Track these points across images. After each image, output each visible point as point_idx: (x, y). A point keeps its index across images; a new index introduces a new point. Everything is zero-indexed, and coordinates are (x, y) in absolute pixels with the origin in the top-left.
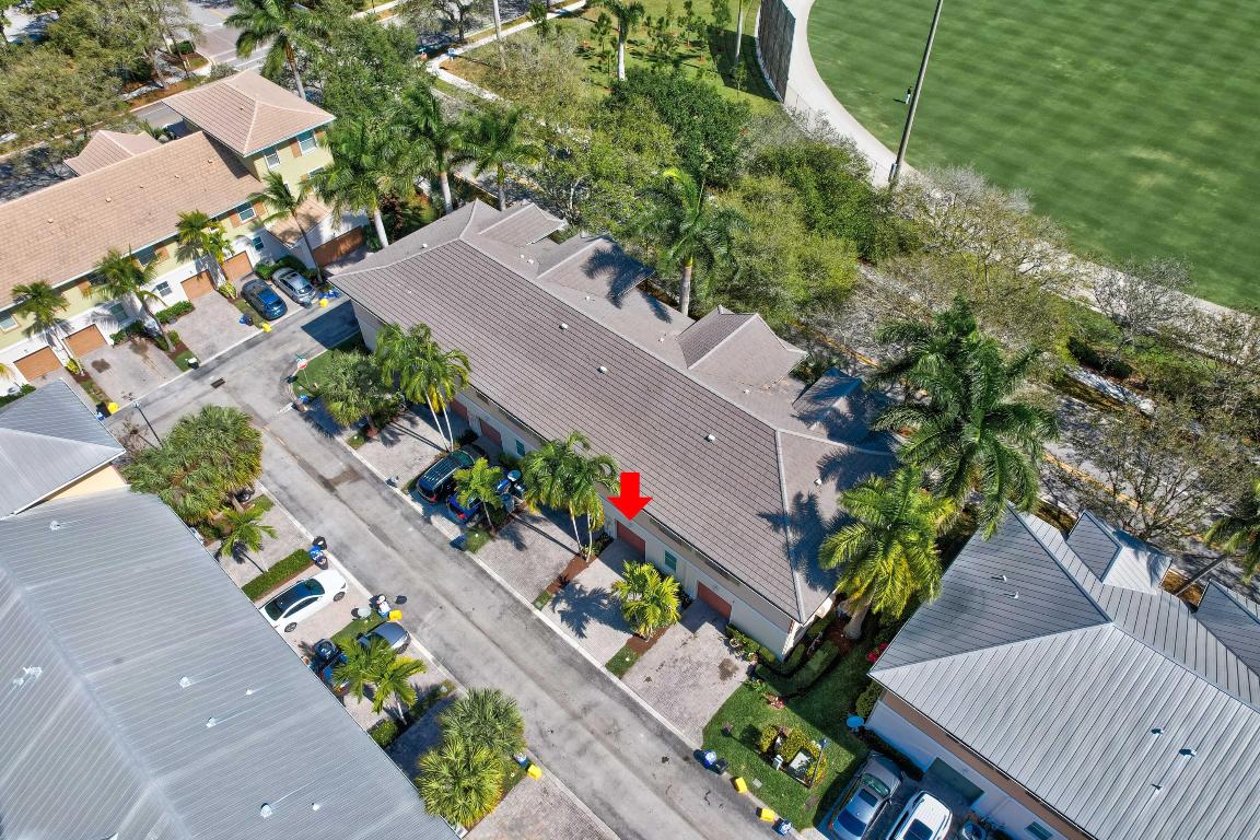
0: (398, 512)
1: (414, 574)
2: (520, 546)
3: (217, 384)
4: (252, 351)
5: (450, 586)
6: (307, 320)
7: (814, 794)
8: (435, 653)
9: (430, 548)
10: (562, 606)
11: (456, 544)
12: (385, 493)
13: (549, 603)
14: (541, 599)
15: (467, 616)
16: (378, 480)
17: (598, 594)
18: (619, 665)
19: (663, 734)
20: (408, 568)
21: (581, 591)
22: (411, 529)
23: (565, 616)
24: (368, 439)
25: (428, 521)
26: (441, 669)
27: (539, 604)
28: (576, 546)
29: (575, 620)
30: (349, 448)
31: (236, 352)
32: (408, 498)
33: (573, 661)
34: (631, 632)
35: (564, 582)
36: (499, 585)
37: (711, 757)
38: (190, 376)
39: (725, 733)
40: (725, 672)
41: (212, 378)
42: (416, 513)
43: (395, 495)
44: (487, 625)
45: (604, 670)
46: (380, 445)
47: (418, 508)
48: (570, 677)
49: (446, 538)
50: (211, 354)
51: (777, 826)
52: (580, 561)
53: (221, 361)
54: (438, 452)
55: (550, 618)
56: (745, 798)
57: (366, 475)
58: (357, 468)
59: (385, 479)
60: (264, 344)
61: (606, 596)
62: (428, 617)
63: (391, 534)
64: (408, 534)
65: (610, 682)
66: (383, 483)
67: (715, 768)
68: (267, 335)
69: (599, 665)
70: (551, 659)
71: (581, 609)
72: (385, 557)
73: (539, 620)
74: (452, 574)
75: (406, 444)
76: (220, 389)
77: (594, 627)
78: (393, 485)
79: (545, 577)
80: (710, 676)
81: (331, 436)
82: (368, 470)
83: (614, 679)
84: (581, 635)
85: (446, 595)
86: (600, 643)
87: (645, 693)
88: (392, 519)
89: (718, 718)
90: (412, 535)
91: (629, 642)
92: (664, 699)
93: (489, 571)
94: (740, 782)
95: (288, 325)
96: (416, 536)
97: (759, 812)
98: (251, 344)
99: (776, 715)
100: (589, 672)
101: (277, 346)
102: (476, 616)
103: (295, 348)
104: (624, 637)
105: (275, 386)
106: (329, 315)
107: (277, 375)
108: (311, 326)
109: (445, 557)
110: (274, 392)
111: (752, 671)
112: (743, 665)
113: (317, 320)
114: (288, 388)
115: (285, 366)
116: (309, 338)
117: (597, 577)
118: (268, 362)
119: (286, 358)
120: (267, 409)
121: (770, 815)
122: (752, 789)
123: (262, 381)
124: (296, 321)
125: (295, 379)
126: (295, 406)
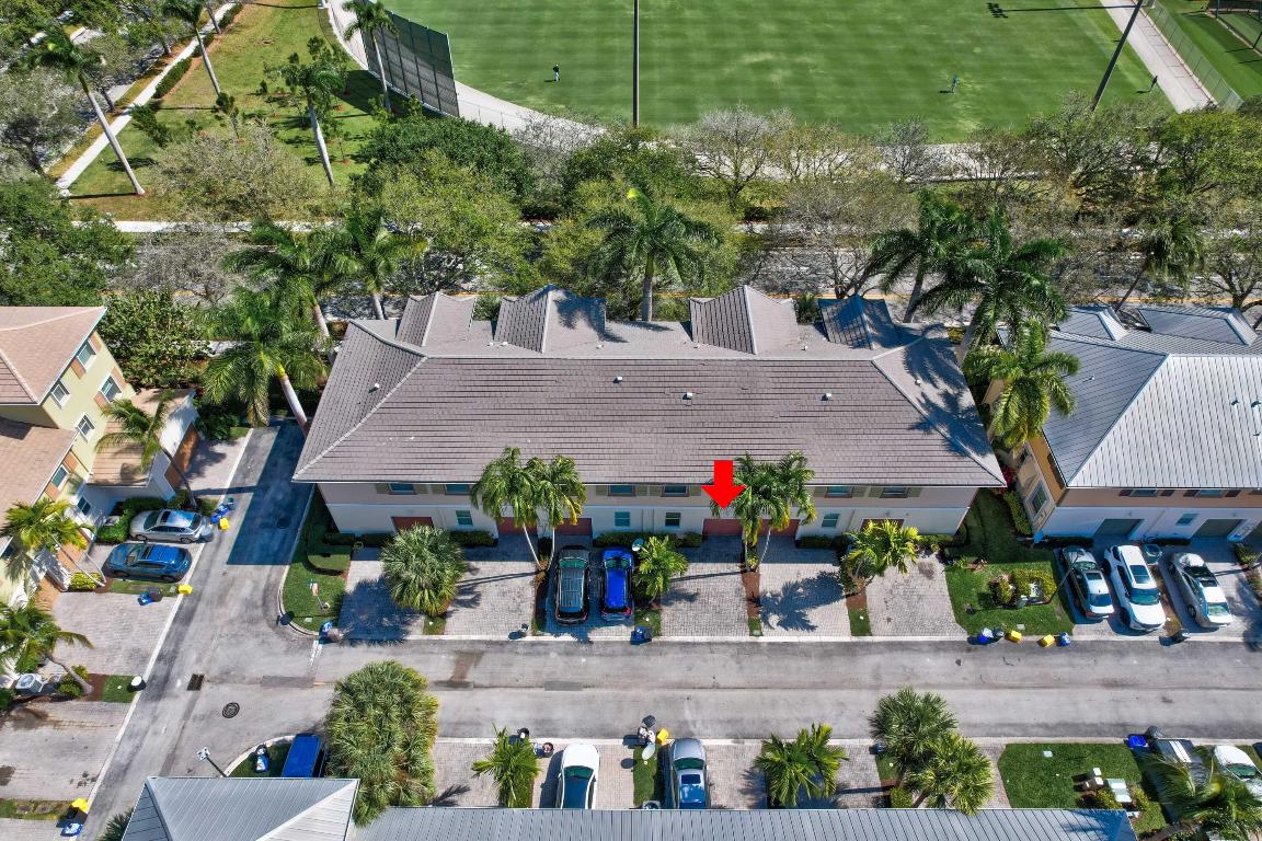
0: (553, 655)
1: (632, 693)
2: (691, 598)
3: (196, 683)
4: (193, 626)
5: (674, 675)
6: (225, 552)
7: (1055, 606)
8: (728, 736)
9: (619, 662)
10: (774, 619)
11: (637, 640)
12: (520, 650)
13: (762, 624)
14: (753, 626)
15: (716, 687)
16: (501, 644)
17: (790, 590)
18: (860, 626)
19: (938, 647)
20: (624, 692)
21: (775, 596)
22: (583, 660)
23: (784, 624)
24: (444, 616)
25: (588, 642)
26: (748, 743)
27: (755, 632)
28: (736, 567)
29: (794, 618)
30: (434, 637)
31: (176, 638)
32: (548, 638)
33: (827, 651)
34: (842, 598)
35: (755, 600)
36: (709, 643)
37: (987, 633)
38: (144, 699)
39: (972, 612)
40: (928, 573)
41: (180, 683)
42: (568, 643)
43: (533, 644)
44: (740, 682)
45: (855, 639)
46: (463, 611)
47: (567, 638)
48: (841, 665)
49: (622, 642)
50: (145, 660)
51: (1060, 642)
52: (748, 573)
53: (167, 658)
54: (531, 578)
55: (775, 634)
56: (1026, 643)
57: (483, 647)
58: (465, 648)
59: (505, 637)
60: (201, 606)
61: (796, 586)
62: (688, 715)
63: (569, 677)
64: (586, 666)
65: (868, 644)
66: (507, 642)
67: (995, 639)
68: (195, 597)
69: (847, 638)
70: (812, 663)
71: (791, 608)
72: (590, 700)
73: (770, 643)
74: (661, 666)
75: (490, 593)
76: (206, 687)
77: (814, 615)
78: (520, 635)
79: (741, 609)
80: (921, 586)
81: (401, 641)
82: (479, 641)
83: (868, 639)
84: (813, 628)
85: (680, 686)
86: (830, 622)
87: (897, 631)
88: (555, 665)
89: (956, 607)
90: (589, 665)
91: (848, 605)
92: (913, 624)
93: (689, 639)
94: (1014, 634)
95: (208, 572)
96: (595, 661)
97: (1041, 643)
98: (185, 618)
99: (985, 574)
100: (847, 649)
101: (221, 599)
102: (721, 681)
103: (246, 590)
104: (841, 605)
105: (274, 639)
106: (245, 532)
107: (264, 627)
108: (239, 556)
109: (644, 660)
110: (279, 644)
111: (942, 558)
112: (932, 559)
113: (236, 545)
114: (294, 630)
115: (259, 612)
116: (250, 568)
117: (774, 577)
118: (231, 622)
119: (249, 604)
120: (294, 666)
121: (1049, 639)
122: (1024, 633)
123: (251, 644)
124: (211, 561)
125: (290, 616)
126: (326, 639)
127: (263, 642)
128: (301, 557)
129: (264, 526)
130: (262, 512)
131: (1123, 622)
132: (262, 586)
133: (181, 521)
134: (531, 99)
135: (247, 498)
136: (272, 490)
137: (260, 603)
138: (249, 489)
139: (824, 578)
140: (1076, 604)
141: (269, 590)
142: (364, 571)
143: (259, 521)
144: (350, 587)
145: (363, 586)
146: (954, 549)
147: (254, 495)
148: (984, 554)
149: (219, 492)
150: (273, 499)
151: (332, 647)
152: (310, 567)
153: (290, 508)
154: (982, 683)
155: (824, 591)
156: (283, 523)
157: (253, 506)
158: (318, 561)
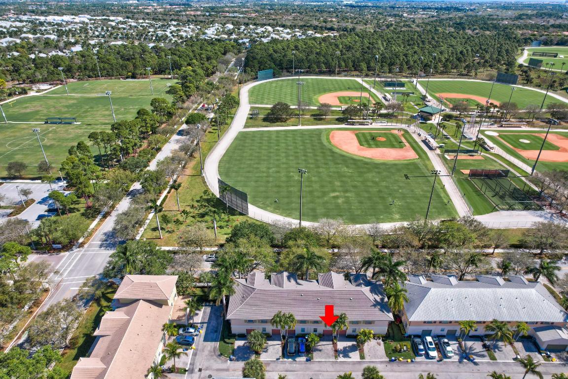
0: (287, 364)
1: (307, 373)
2: (320, 351)
3: (200, 370)
4: (197, 357)
5: (317, 369)
6: (202, 338)
7: (411, 352)
9: (303, 365)
10: (341, 355)
11: (307, 360)
12: (279, 363)
13: (338, 357)
14: (336, 357)
15: (327, 371)
16: (274, 361)
17: (345, 348)
18: (362, 357)
19: (382, 362)
20: (305, 373)
21: (341, 350)
22: (295, 365)
23: (343, 357)
24: (260, 354)
25: (295, 361)
27: (337, 359)
28: (331, 343)
29: (346, 355)
30: (257, 359)
31: (193, 359)
32: (286, 360)
33: (354, 363)
34: (358, 350)
35: (336, 351)
36: (325, 361)
37: (393, 358)
38: (188, 374)
39: (390, 354)
40: (379, 344)
41: (197, 370)
43: (282, 361)
44: (333, 370)
45: (361, 360)
46: (264, 353)
47: (290, 360)
48: (357, 367)
49: (304, 361)
50: (187, 364)
51: (412, 361)
52: (335, 344)
53: (192, 364)
54: (281, 345)
55: (341, 359)
56: (403, 362)
58: (266, 362)
60: (198, 352)
62: (321, 378)
63: (291, 369)
64: (295, 367)
66: (276, 361)
67: (395, 360)
68: (197, 350)
69: (359, 360)
70: (350, 366)
71: (345, 352)
72: (297, 374)
73: (340, 361)
74: (314, 366)
75: (270, 349)
76: (203, 371)
77: (351, 354)
78: (279, 359)
79: (332, 353)
80: (378, 347)
82: (269, 361)
83: (364, 360)
84: (351, 358)
85: (318, 371)
86: (355, 356)
87: (371, 358)
88: (288, 366)
89: (386, 353)
92: (375, 356)
93: (320, 360)
94: (400, 359)
95: (199, 343)
96: (298, 365)
97: (407, 361)
98: (195, 354)
99: (394, 344)
100: (359, 363)
101: (203, 350)
102: (328, 370)
103: (209, 348)
104: (358, 352)
105: (218, 360)
106: (206, 334)
107: (215, 357)
108: (206, 340)
109: (309, 365)
110: (220, 361)
111: (383, 340)
112: (380, 341)
113: (205, 337)
114: (222, 358)
115: (213, 354)
116: (209, 343)
117: (341, 345)
118: (206, 356)
119: (210, 352)
120: (224, 366)
121: (409, 360)
122: (403, 359)
123: (212, 361)
124: (199, 341)
125: (221, 354)
126: (231, 360)
127: (216, 361)
128: (223, 339)
129: (211, 332)
130: (210, 328)
131: (427, 356)
132: (213, 347)
133: (192, 330)
134: (268, 208)
135: (205, 325)
136: (212, 323)
137: (213, 352)
138: (205, 323)
139: (353, 345)
140: (416, 352)
141: (215, 348)
142: (239, 343)
143: (209, 331)
144: (236, 347)
145: (239, 347)
146: (386, 338)
147: (207, 324)
148: (394, 339)
149: (198, 323)
150: (212, 325)
151: (233, 362)
152: (225, 342)
153: (217, 327)
154: (392, 371)
155: (353, 349)
156: (216, 332)
157: (207, 327)
158: (227, 340)
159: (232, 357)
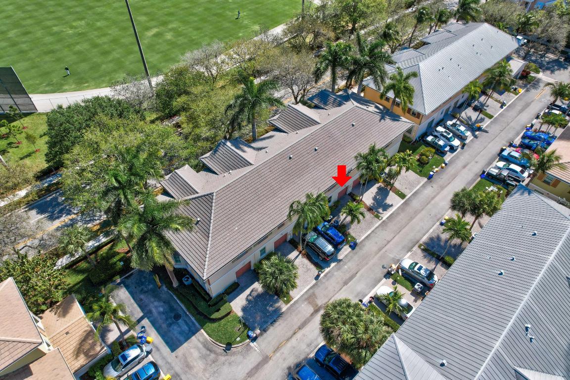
0: (335, 273)
1: (371, 263)
5: (375, 249)
6: (165, 349)
8: (408, 252)
9: (355, 258)
10: (380, 210)
11: (353, 247)
12: (324, 281)
13: (379, 214)
14: (378, 217)
15: (389, 242)
16: (315, 285)
17: (375, 199)
18: (402, 196)
19: (424, 186)
20: (368, 266)
21: (374, 204)
22: (346, 267)
23: (384, 210)
24: (287, 292)
25: (340, 260)
26: (414, 249)
27: (380, 218)
29: (386, 207)
30: (292, 302)
32: (327, 270)
33: (402, 209)
34: (389, 191)
35: (370, 209)
36: (373, 231)
39: (421, 171)
42: (335, 266)
43: (325, 276)
45: (404, 200)
47: (333, 265)
48: (410, 210)
49: (350, 252)
51: (446, 164)
52: (360, 203)
54: (300, 256)
55: (385, 215)
56: (440, 170)
57: (311, 291)
58: (306, 296)
59: (314, 281)
61: (375, 197)
62: (392, 256)
63: (348, 276)
64: (349, 268)
65: (408, 198)
66: (317, 282)
68: (175, 377)
69: (403, 201)
70: (402, 215)
71: (380, 204)
72: (361, 277)
73: (387, 218)
74: (369, 247)
77: (388, 201)
78: (318, 276)
79: (369, 215)
81: (282, 314)
82: (308, 290)
83: (407, 198)
84: (392, 205)
85: (380, 249)
86: (394, 200)
87: (411, 190)
88: (339, 276)
89: (416, 173)
90: (349, 266)
91: (393, 192)
92: (412, 185)
93: (366, 235)
94: (434, 170)
96: (349, 264)
97: (442, 168)
100: (405, 204)
101: (188, 367)
102: (388, 238)
103: (196, 354)
104: (391, 193)
105: (233, 358)
106: (164, 335)
107: (222, 359)
108: (174, 346)
109: (361, 252)
110: (238, 358)
113: (167, 343)
114: (237, 348)
115: (213, 356)
116: (185, 345)
117: (368, 197)
118: (205, 370)
119: (203, 357)
120: (253, 359)
121: (443, 165)
122: (437, 167)
123: (225, 369)
124: (164, 358)
125: (229, 346)
126: (254, 339)
127: (230, 364)
128: (204, 319)
129: (170, 325)
130: (160, 321)
131: (453, 149)
132: (200, 346)
133: (133, 353)
135: (146, 322)
136: (154, 310)
137: (208, 352)
139: (379, 189)
140: (440, 152)
141: (205, 345)
142: (238, 305)
143: (164, 326)
144: (240, 314)
145: (244, 309)
147: (148, 318)
149: (127, 331)
150: (160, 313)
151: (259, 340)
152: (214, 321)
153: (172, 309)
154: (442, 188)
155: (383, 193)
156: (177, 317)
157: (154, 323)
158: (215, 316)
159: (251, 334)
